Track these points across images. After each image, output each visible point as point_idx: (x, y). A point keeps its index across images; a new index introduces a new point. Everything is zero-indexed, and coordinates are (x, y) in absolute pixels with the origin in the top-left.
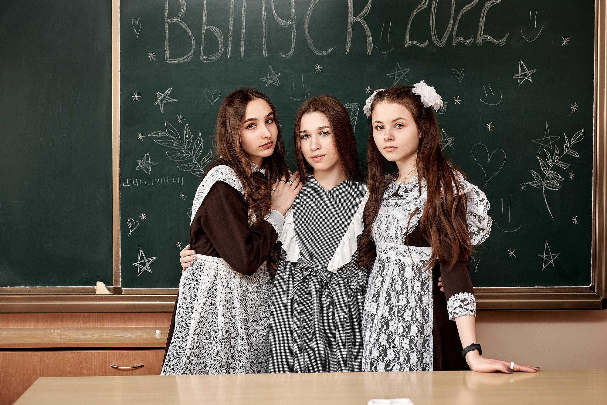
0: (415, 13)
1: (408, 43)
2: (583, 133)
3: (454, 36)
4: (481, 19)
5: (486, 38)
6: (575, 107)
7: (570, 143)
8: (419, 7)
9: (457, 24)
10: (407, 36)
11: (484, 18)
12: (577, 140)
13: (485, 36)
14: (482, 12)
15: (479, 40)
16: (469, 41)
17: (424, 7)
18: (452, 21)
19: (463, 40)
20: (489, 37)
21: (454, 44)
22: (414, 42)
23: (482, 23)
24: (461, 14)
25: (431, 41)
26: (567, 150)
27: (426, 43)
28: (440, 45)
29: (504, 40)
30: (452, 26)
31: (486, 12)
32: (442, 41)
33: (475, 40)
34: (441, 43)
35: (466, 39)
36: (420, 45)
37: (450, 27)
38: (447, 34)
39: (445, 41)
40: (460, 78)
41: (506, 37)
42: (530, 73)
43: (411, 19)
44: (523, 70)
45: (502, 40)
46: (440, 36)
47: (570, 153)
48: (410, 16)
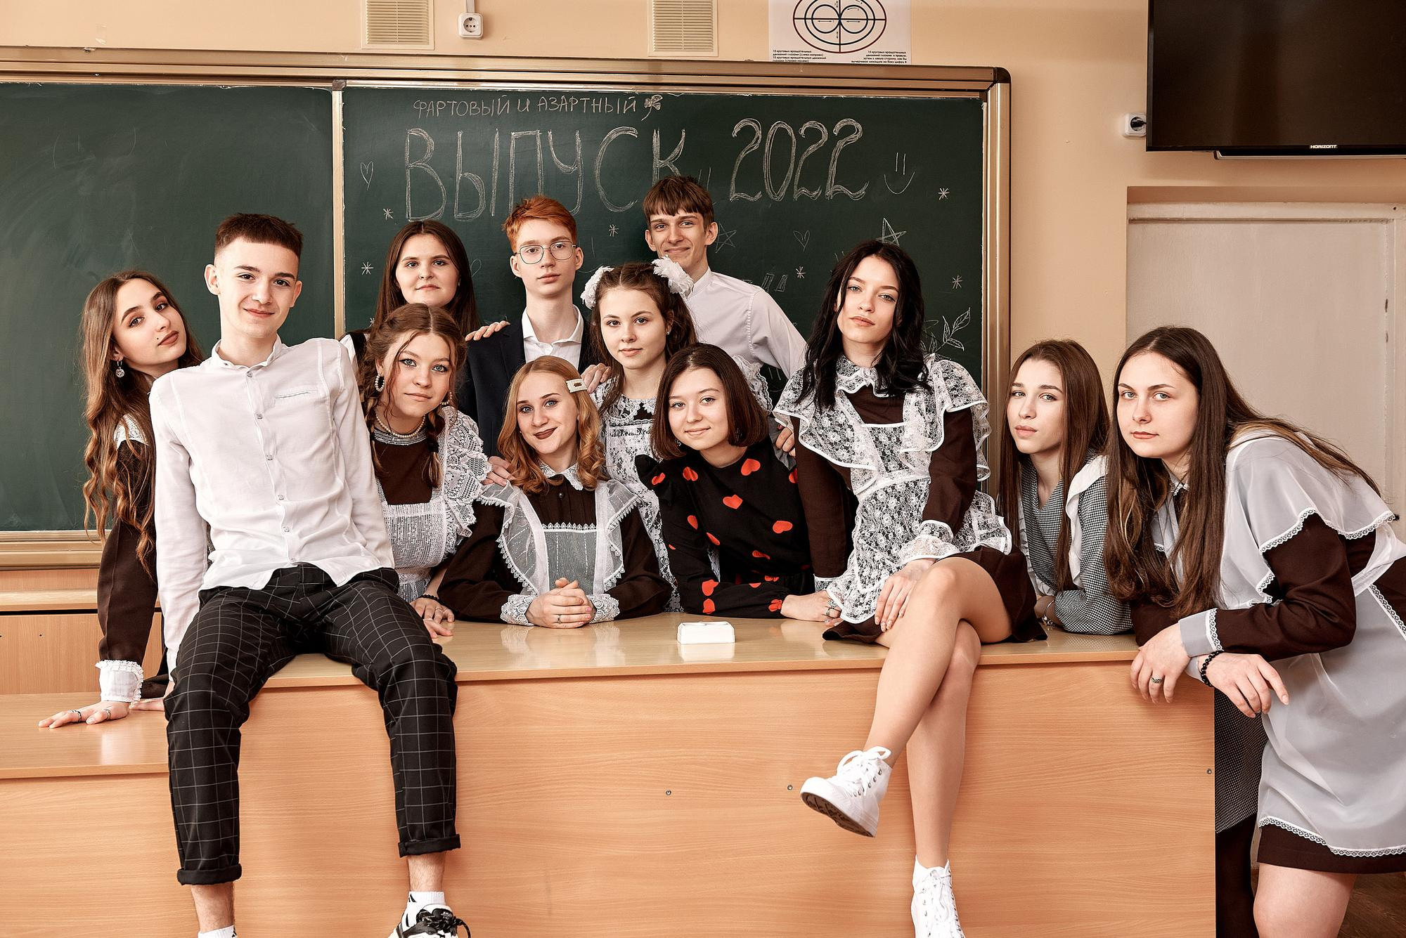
0: (743, 155)
1: (733, 196)
2: (968, 316)
3: (795, 187)
4: (831, 164)
5: (838, 190)
6: (957, 281)
7: (951, 329)
8: (748, 147)
9: (799, 170)
10: (733, 187)
11: (836, 163)
12: (960, 326)
13: (837, 186)
14: (833, 154)
15: (829, 193)
16: (815, 193)
17: (755, 148)
18: (792, 166)
19: (808, 192)
20: (842, 188)
21: (796, 197)
22: (743, 195)
23: (833, 169)
24: (804, 157)
25: (764, 193)
26: (946, 340)
27: (759, 196)
28: (777, 199)
29: (862, 192)
30: (793, 172)
31: (837, 155)
32: (779, 194)
33: (824, 190)
34: (778, 195)
35: (812, 191)
36: (751, 199)
37: (790, 174)
38: (786, 184)
39: (783, 194)
40: (804, 242)
41: (864, 189)
42: (897, 236)
43: (738, 163)
44: (888, 232)
45: (860, 192)
46: (777, 187)
47: (952, 343)
48: (736, 160)
